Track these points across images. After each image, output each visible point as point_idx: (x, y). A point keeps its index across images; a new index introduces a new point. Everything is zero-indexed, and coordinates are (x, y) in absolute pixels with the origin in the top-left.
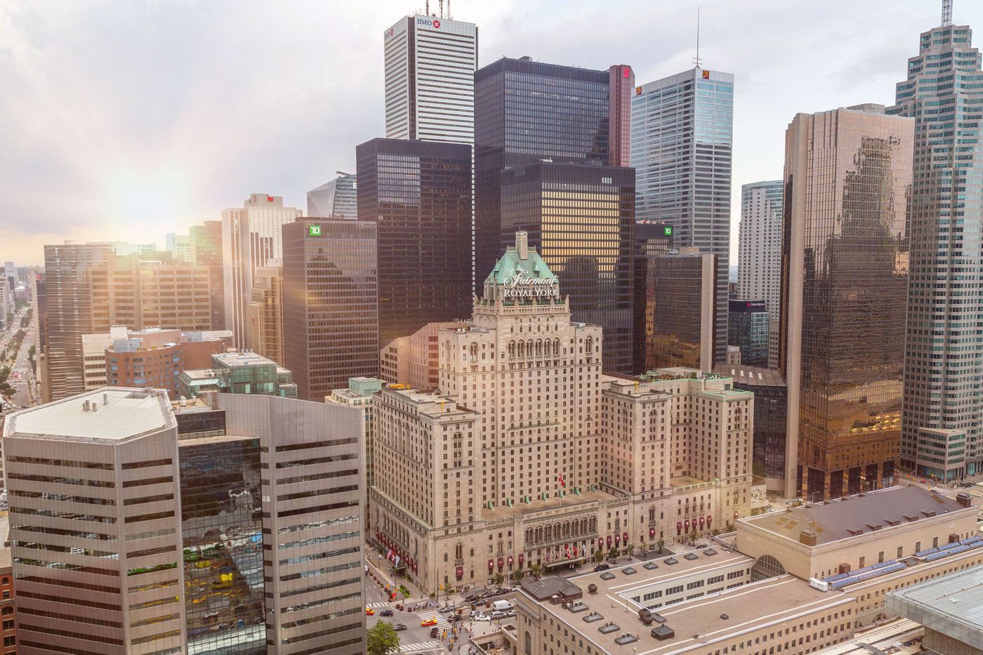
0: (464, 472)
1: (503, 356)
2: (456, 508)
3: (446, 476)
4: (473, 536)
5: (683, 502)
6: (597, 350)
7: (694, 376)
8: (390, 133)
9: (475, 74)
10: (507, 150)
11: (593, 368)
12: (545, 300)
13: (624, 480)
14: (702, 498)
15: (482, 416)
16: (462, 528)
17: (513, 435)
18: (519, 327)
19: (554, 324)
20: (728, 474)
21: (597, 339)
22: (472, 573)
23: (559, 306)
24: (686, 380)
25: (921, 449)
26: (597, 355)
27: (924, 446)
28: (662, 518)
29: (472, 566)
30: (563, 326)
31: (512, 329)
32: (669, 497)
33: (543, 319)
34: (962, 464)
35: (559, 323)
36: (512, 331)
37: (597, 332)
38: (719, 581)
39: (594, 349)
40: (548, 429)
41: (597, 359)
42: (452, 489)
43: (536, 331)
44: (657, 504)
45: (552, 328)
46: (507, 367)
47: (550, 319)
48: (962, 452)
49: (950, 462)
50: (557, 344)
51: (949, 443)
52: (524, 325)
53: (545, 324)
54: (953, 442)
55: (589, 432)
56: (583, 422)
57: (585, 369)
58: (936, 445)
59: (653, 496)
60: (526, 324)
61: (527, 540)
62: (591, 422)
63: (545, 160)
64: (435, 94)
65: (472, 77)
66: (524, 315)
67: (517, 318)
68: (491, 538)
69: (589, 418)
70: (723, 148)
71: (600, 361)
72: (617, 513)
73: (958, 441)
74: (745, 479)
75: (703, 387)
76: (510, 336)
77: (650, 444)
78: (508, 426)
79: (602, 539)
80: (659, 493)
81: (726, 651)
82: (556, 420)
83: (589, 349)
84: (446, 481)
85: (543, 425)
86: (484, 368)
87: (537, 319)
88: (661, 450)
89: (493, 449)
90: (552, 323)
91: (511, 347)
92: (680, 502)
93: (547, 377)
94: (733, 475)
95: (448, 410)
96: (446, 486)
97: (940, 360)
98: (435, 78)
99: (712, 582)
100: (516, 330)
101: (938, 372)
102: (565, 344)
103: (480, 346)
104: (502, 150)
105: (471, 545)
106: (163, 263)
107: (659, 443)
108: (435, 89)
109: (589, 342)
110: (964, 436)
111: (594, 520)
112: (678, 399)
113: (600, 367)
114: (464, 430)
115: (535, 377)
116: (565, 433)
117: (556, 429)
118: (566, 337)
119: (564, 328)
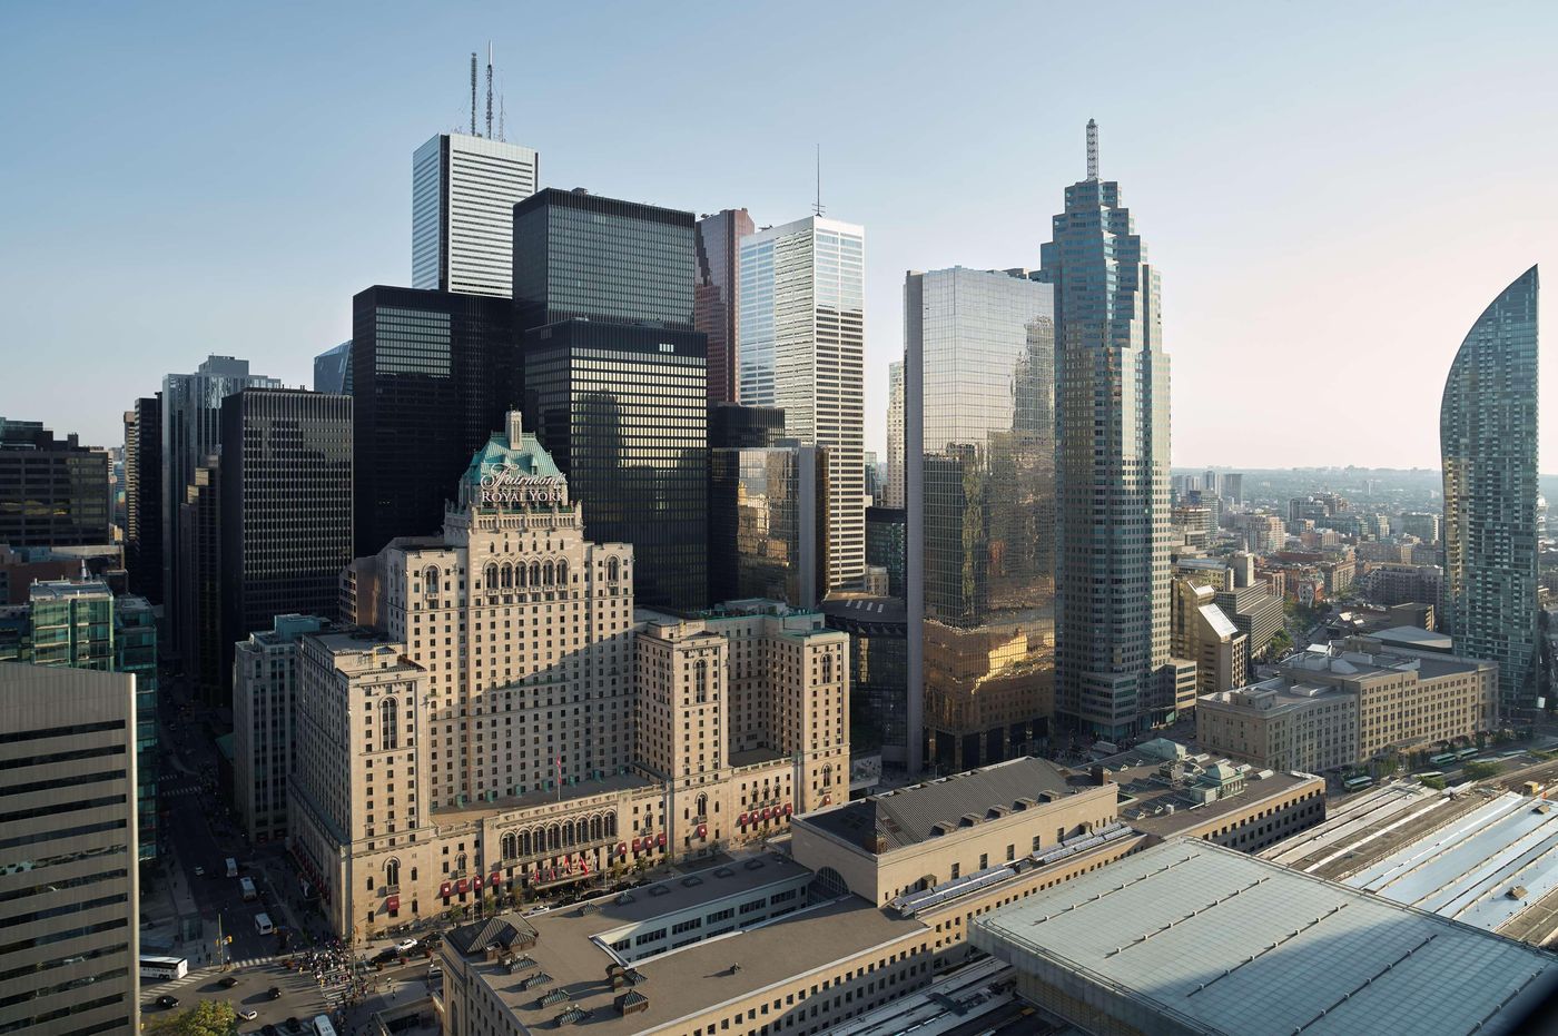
0: (400, 755)
1: (478, 586)
2: (386, 809)
3: (369, 763)
4: (415, 849)
5: (750, 787)
6: (626, 576)
7: (772, 612)
8: (417, 282)
9: (515, 208)
10: (551, 306)
11: (620, 602)
12: (545, 506)
13: (662, 759)
14: (778, 779)
15: (430, 674)
16: (397, 839)
17: (494, 698)
18: (504, 544)
19: (557, 540)
20: (815, 746)
21: (626, 562)
22: (415, 904)
23: (566, 516)
24: (758, 617)
25: (1084, 700)
26: (626, 584)
27: (1088, 696)
28: (717, 810)
29: (415, 895)
30: (571, 543)
31: (492, 548)
32: (726, 781)
33: (541, 533)
34: (1133, 718)
35: (565, 540)
36: (492, 550)
37: (624, 552)
38: (758, 907)
39: (620, 574)
40: (550, 689)
41: (626, 590)
42: (380, 783)
43: (531, 550)
44: (709, 791)
45: (555, 546)
46: (485, 602)
47: (552, 533)
48: (1133, 702)
49: (1118, 715)
50: (563, 568)
51: (1116, 691)
52: (511, 542)
53: (544, 540)
54: (1122, 690)
55: (614, 692)
56: (604, 677)
57: (607, 603)
58: (1101, 694)
59: (702, 780)
60: (513, 541)
61: (505, 852)
62: (617, 677)
63: (577, 319)
64: (477, 234)
65: (511, 212)
66: (511, 528)
67: (499, 533)
68: (446, 851)
69: (614, 672)
70: (852, 315)
71: (630, 591)
72: (649, 807)
73: (1127, 689)
74: (839, 751)
75: (781, 626)
76: (489, 558)
77: (697, 708)
78: (486, 686)
79: (624, 845)
80: (712, 776)
81: (712, 1029)
82: (563, 675)
83: (613, 575)
84: (370, 771)
85: (543, 683)
86: (448, 603)
87: (532, 534)
88: (714, 716)
89: (463, 719)
90: (555, 539)
91: (491, 572)
92: (744, 787)
93: (549, 615)
94: (821, 747)
95: (384, 665)
96: (370, 778)
97: (1103, 586)
98: (477, 213)
99: (746, 911)
100: (499, 548)
101: (1100, 601)
102: (576, 568)
103: (442, 572)
104: (545, 305)
105: (414, 863)
106: (38, 448)
107: (711, 707)
108: (477, 227)
109: (613, 566)
110: (1134, 682)
111: (613, 817)
112: (739, 644)
113: (631, 601)
114: (402, 695)
115: (528, 615)
116: (576, 693)
117: (563, 689)
118: (577, 559)
119: (573, 546)
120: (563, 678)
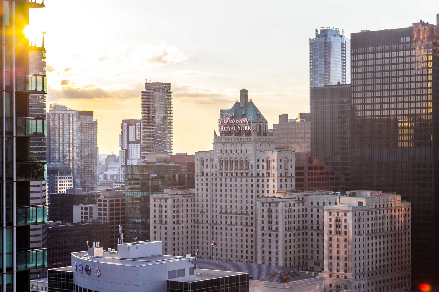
1: (216, 167)
3: (155, 228)
6: (274, 168)
15: (201, 203)
17: (221, 217)
18: (225, 149)
19: (245, 148)
20: (331, 270)
21: (274, 160)
23: (248, 137)
26: (274, 172)
30: (250, 150)
31: (221, 151)
33: (239, 145)
35: (248, 148)
36: (221, 152)
37: (273, 156)
40: (241, 217)
41: (273, 174)
43: (235, 152)
45: (244, 152)
46: (219, 174)
47: (243, 145)
50: (247, 162)
52: (228, 148)
53: (240, 148)
57: (265, 180)
60: (229, 148)
66: (228, 142)
67: (223, 144)
71: (276, 176)
76: (220, 155)
77: (268, 233)
78: (219, 211)
83: (268, 167)
85: (239, 214)
86: (207, 174)
87: (235, 145)
88: (276, 239)
89: (213, 225)
90: (244, 148)
91: (221, 162)
93: (241, 183)
94: (334, 271)
100: (224, 152)
102: (252, 162)
103: (205, 160)
107: (275, 233)
109: (268, 162)
114: (163, 203)
115: (234, 182)
116: (252, 221)
117: (247, 218)
118: (253, 158)
119: (251, 151)
120: (247, 214)
